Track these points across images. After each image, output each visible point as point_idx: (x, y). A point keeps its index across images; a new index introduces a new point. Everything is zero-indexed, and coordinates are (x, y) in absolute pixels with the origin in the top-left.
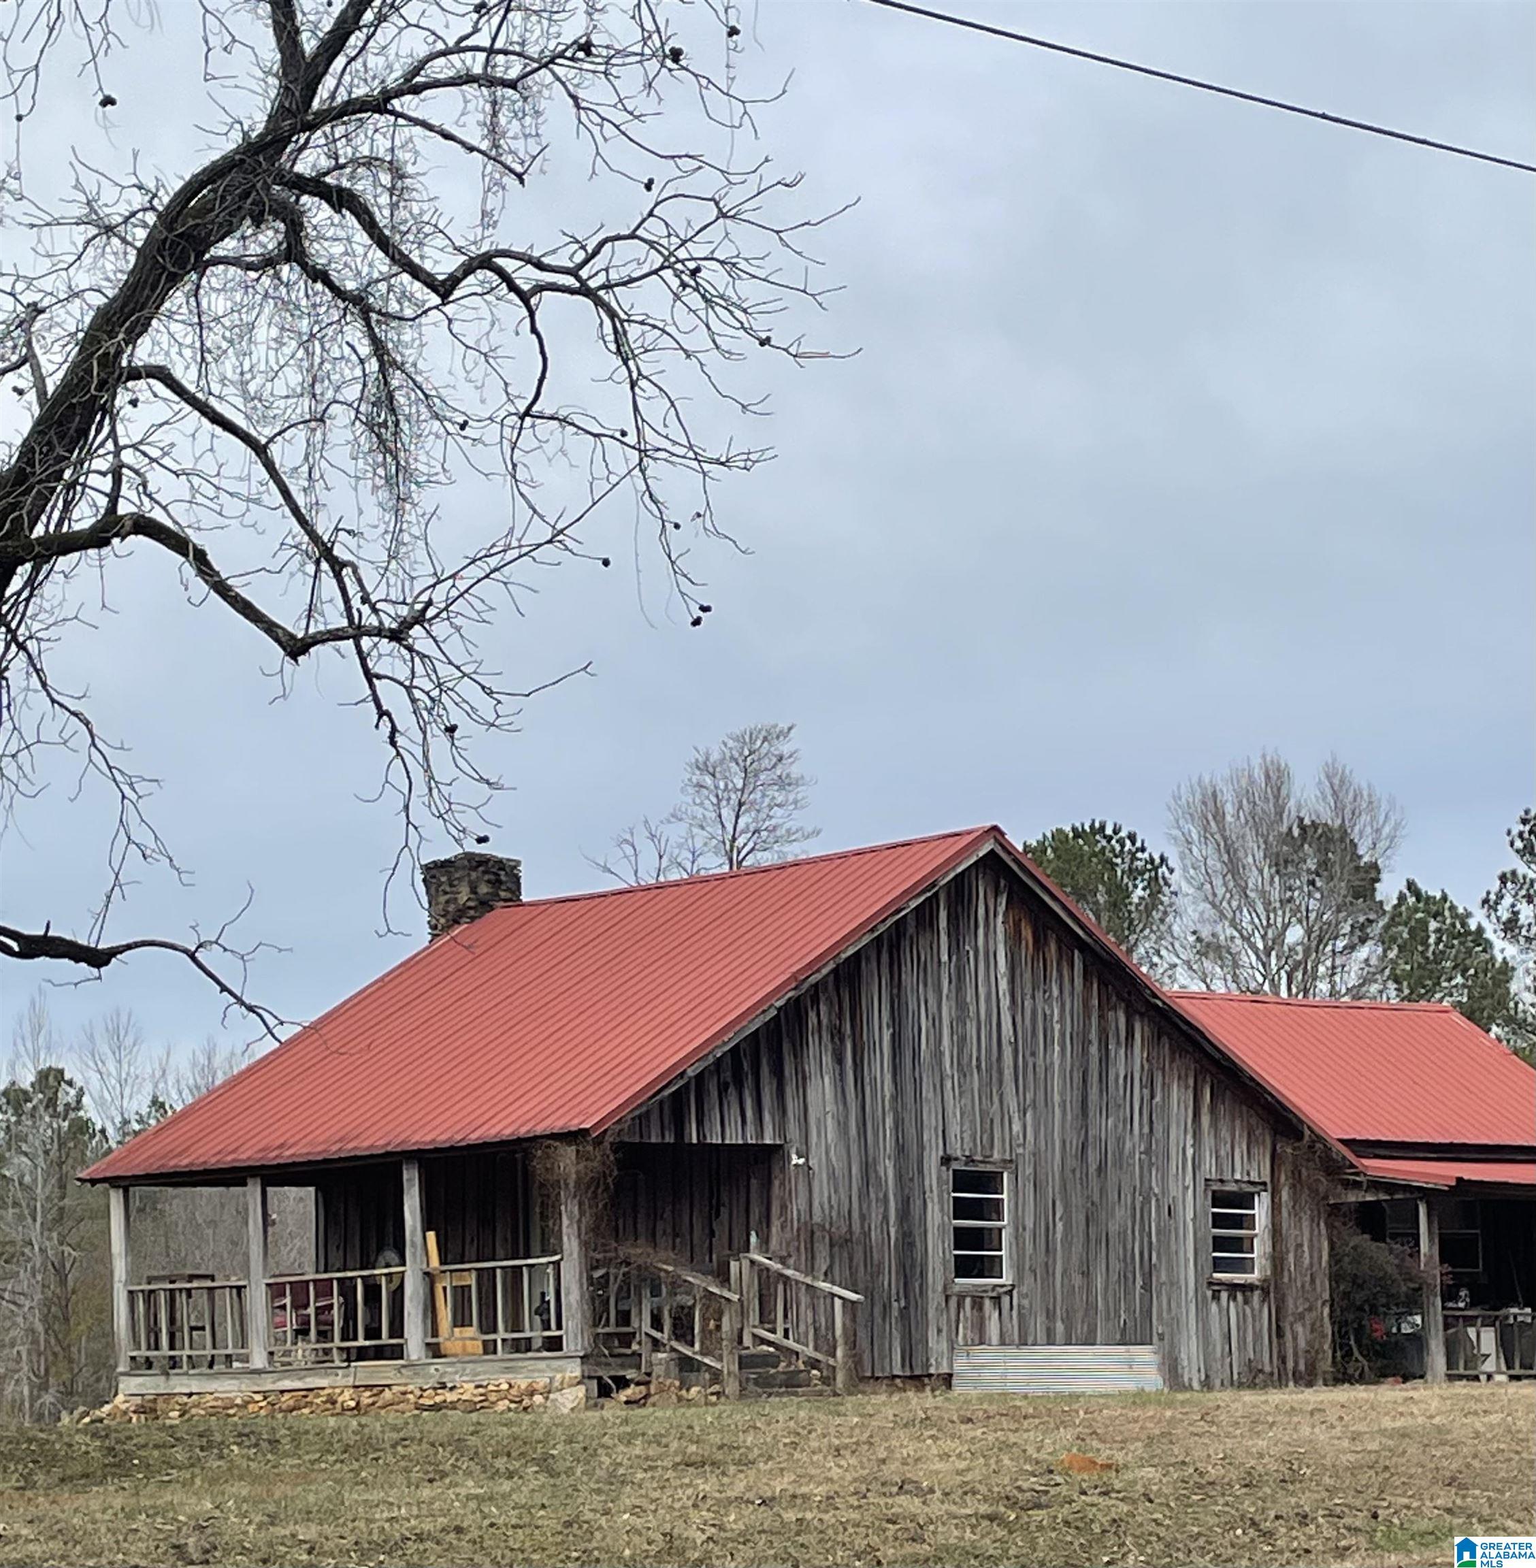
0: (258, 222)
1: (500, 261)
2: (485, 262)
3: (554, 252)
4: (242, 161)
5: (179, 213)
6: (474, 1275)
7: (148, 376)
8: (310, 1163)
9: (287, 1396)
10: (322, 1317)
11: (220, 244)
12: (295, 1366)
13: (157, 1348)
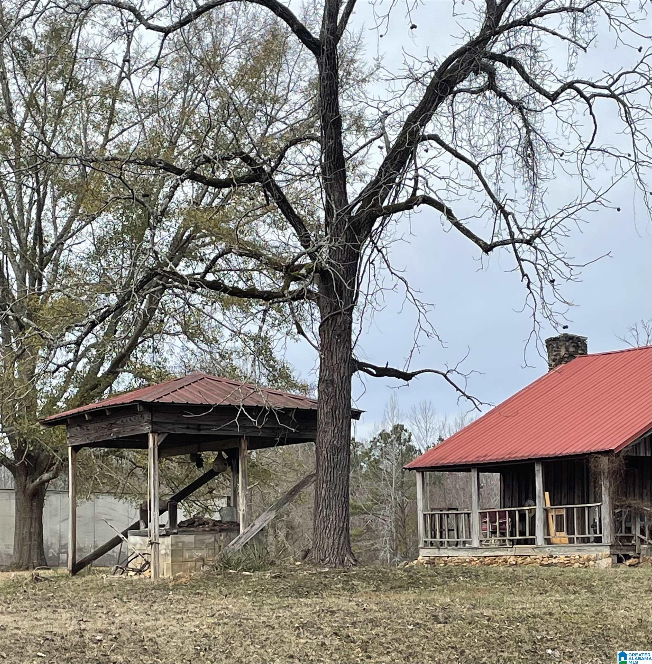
0: (476, 73)
1: (577, 85)
2: (571, 85)
3: (601, 80)
4: (470, 49)
5: (444, 71)
6: (565, 510)
7: (429, 139)
8: (497, 463)
9: (488, 558)
10: (501, 527)
11: (461, 83)
12: (491, 546)
13: (435, 537)
